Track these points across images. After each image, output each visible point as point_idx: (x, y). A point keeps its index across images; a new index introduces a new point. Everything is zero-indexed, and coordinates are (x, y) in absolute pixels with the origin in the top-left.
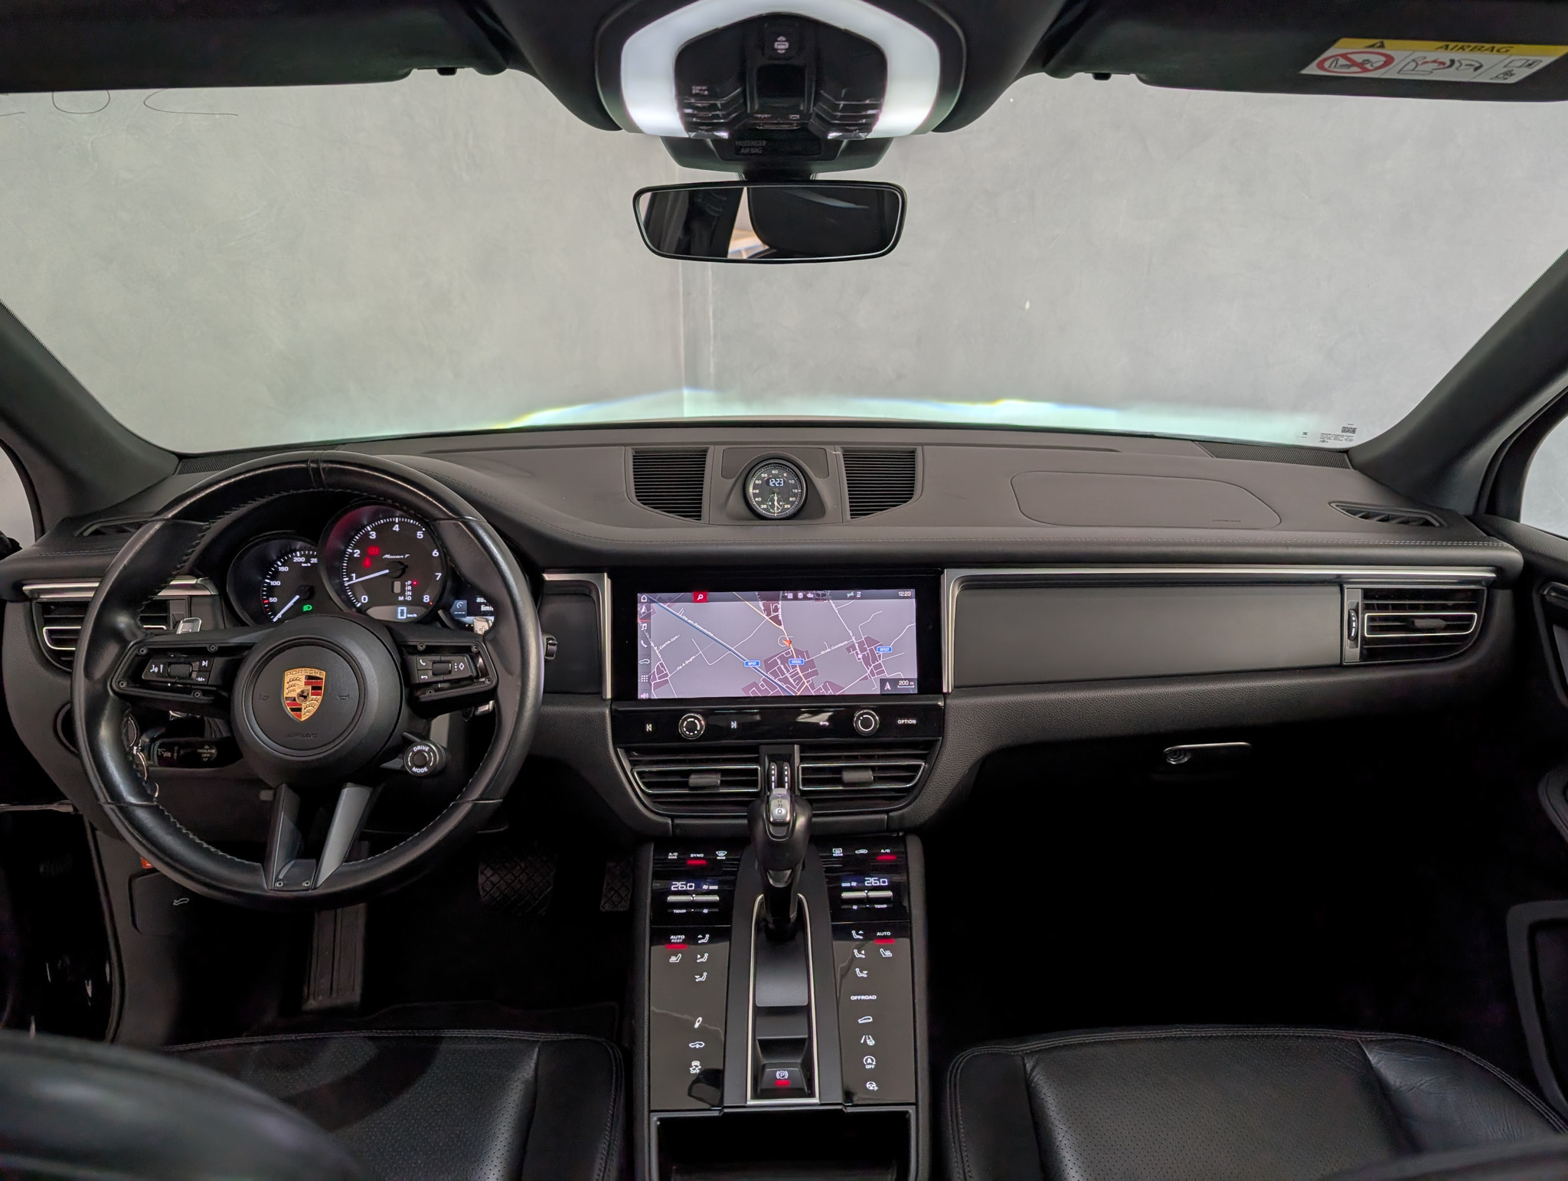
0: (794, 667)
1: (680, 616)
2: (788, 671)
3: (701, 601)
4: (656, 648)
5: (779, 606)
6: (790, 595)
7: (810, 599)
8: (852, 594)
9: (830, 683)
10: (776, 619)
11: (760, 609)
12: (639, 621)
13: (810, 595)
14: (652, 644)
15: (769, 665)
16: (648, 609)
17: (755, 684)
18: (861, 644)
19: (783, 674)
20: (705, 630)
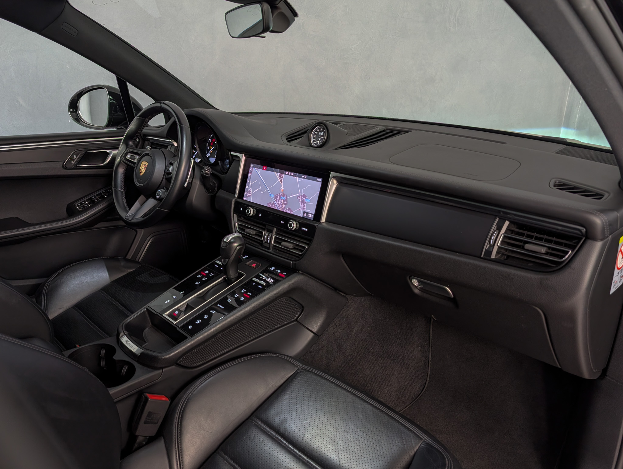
0: (282, 200)
1: (259, 173)
2: (280, 201)
3: (265, 170)
5: (283, 176)
6: (287, 173)
7: (292, 175)
8: (304, 176)
9: (290, 209)
10: (281, 181)
11: (278, 176)
12: (249, 173)
13: (292, 174)
14: (250, 182)
15: (276, 197)
16: (252, 169)
17: (270, 203)
18: (302, 196)
19: (278, 201)
20: (263, 180)
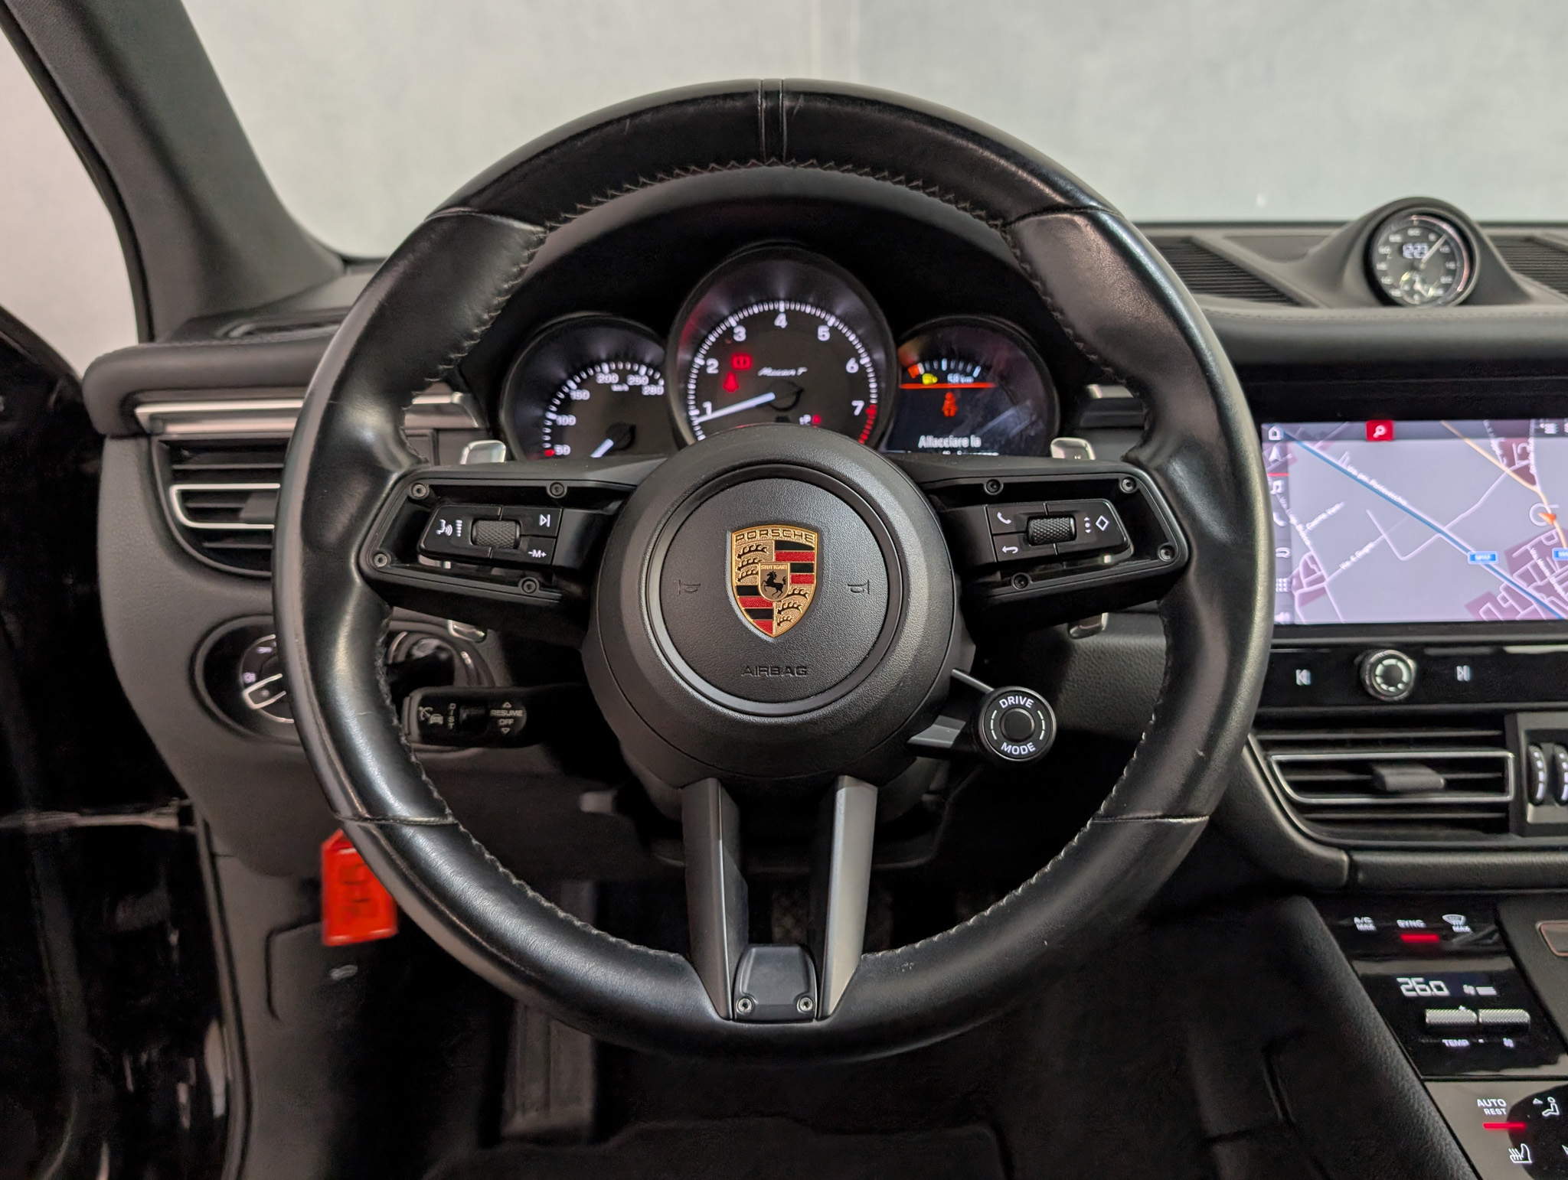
1: (1343, 466)
2: (1552, 571)
3: (1381, 438)
4: (1299, 528)
5: (1530, 448)
6: (1550, 427)
10: (1525, 473)
11: (1493, 453)
14: (1293, 520)
15: (1515, 561)
16: (1284, 452)
17: (1490, 597)
19: (1543, 576)
20: (1391, 495)
